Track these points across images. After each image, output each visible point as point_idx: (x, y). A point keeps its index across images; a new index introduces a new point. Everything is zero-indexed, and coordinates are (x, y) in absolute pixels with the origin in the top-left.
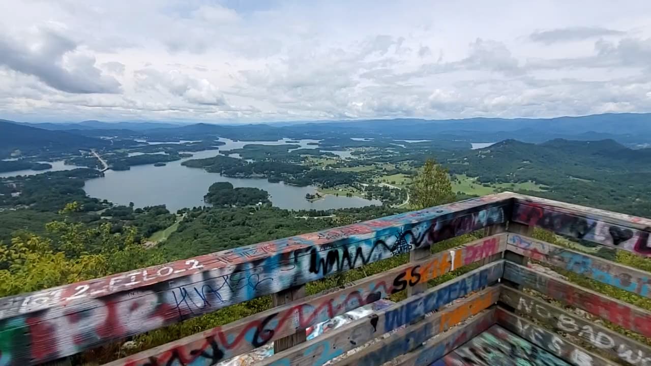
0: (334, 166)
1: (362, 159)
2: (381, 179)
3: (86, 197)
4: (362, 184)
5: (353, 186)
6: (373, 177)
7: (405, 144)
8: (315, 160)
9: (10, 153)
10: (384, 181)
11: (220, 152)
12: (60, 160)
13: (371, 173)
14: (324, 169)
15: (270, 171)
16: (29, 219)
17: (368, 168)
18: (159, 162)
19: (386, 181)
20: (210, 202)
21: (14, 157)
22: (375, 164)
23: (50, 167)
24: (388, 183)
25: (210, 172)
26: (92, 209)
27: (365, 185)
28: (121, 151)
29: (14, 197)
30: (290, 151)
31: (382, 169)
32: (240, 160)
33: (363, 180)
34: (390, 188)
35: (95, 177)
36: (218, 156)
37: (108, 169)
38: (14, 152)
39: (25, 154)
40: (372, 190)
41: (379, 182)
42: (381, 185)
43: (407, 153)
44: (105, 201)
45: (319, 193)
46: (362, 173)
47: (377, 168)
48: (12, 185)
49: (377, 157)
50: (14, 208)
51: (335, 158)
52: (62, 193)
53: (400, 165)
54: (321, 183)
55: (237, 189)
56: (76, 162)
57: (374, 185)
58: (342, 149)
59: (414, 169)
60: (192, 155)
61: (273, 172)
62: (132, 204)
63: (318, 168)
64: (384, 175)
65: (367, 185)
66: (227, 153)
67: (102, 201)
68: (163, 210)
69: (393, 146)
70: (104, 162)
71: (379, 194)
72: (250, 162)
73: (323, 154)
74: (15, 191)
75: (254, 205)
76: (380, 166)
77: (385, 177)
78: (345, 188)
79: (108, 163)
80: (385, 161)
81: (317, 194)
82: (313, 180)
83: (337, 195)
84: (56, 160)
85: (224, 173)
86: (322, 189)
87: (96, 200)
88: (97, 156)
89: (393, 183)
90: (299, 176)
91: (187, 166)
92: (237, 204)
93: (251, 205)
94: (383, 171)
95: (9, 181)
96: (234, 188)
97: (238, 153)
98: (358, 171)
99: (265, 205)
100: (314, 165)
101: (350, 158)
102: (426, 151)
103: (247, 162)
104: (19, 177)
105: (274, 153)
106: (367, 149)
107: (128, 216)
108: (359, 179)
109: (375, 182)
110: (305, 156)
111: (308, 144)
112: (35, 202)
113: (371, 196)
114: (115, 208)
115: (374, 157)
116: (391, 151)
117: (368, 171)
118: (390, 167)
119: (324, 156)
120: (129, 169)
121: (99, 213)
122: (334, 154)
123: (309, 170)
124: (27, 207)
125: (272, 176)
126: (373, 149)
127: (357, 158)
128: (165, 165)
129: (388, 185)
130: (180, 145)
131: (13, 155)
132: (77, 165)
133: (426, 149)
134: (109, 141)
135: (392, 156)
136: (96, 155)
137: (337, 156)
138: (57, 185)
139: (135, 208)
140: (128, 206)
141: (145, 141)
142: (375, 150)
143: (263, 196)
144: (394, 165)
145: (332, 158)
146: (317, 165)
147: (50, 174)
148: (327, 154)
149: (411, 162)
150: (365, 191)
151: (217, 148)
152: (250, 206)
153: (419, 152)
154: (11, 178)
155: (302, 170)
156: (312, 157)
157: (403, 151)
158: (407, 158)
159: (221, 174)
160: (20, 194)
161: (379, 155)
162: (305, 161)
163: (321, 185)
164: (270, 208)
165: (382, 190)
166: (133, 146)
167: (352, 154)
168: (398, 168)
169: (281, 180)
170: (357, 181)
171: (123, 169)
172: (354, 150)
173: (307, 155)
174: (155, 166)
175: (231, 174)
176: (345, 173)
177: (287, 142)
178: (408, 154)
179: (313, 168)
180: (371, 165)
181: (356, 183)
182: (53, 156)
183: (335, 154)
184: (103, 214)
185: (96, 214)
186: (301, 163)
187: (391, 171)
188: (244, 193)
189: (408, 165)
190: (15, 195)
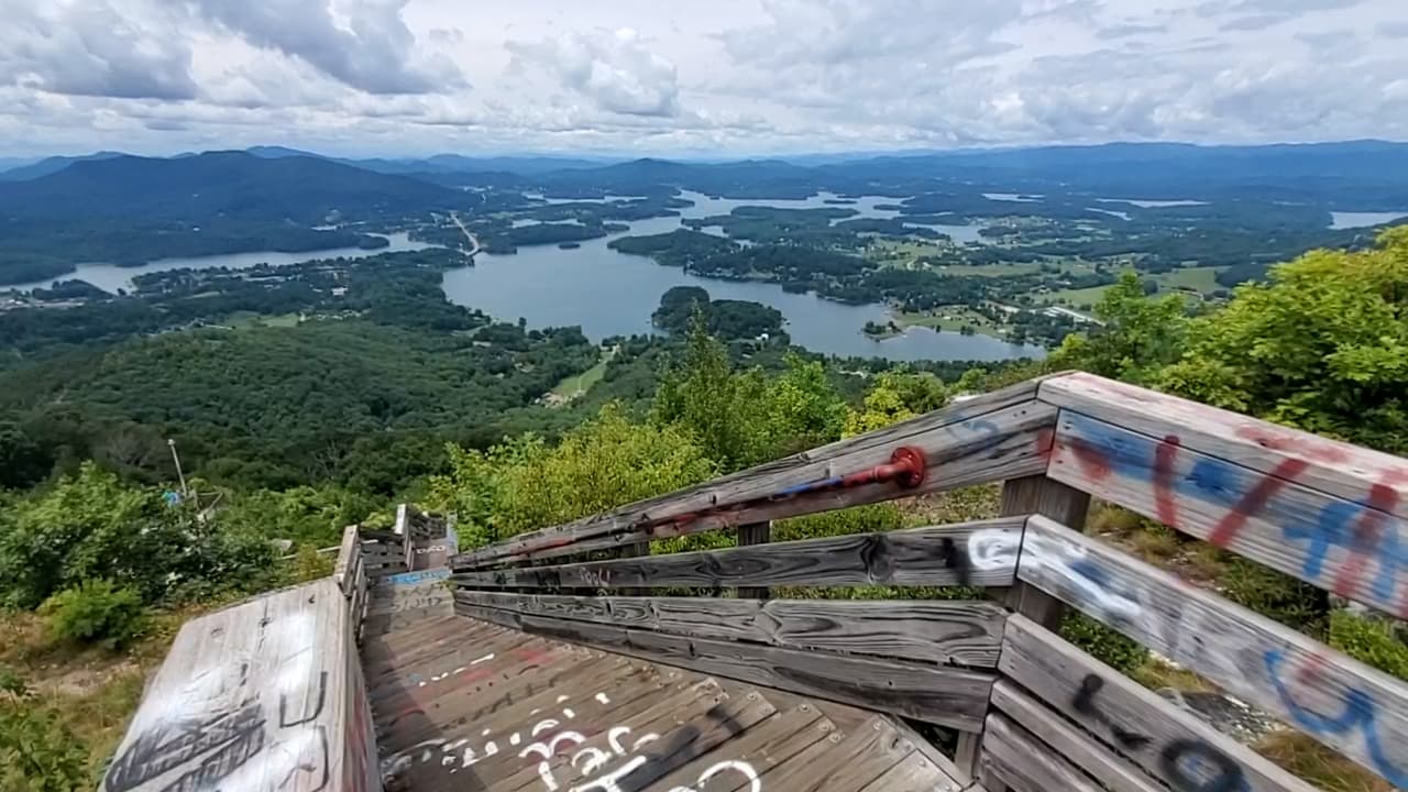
0: (935, 261)
1: (1008, 247)
2: (1052, 296)
3: (445, 303)
4: (1002, 307)
5: (979, 311)
6: (1035, 292)
7: (1131, 210)
8: (889, 245)
9: (324, 216)
10: (1062, 302)
11: (683, 221)
12: (401, 231)
13: (1028, 281)
14: (910, 266)
15: (788, 267)
16: (365, 337)
17: (1021, 269)
18: (569, 239)
19: (1067, 304)
20: (663, 326)
21: (331, 224)
22: (1040, 259)
23: (387, 243)
24: (1071, 308)
25: (663, 263)
26: (458, 327)
27: (1009, 309)
28: (500, 216)
29: (337, 296)
30: (833, 223)
31: (1058, 271)
32: (724, 240)
33: (1006, 297)
34: (1075, 320)
35: (458, 266)
36: (680, 232)
37: (480, 251)
38: (330, 215)
39: (346, 218)
40: (1027, 322)
41: (1047, 304)
42: (1052, 312)
43: (1134, 233)
44: (479, 313)
45: (897, 323)
46: (1002, 281)
47: (1045, 269)
48: (332, 275)
49: (1049, 241)
50: (340, 315)
51: (937, 242)
52: (409, 294)
53: (1111, 265)
54: (901, 298)
55: (718, 303)
56: (427, 235)
57: (1034, 311)
58: (959, 220)
59: (1147, 277)
60: (628, 228)
61: (794, 269)
62: (523, 321)
63: (897, 264)
64: (1063, 286)
65: (1015, 310)
66: (697, 224)
67: (473, 312)
68: (577, 337)
69: (1095, 216)
70: (472, 239)
71: (1044, 332)
72: (745, 247)
73: (911, 231)
74: (337, 286)
75: (753, 338)
76: (1054, 266)
77: (1065, 294)
78: (960, 313)
79: (480, 240)
80: (1069, 253)
81: (891, 324)
82: (883, 292)
83: (938, 329)
84: (395, 231)
85: (691, 267)
86: (904, 312)
87: (462, 310)
88: (461, 225)
89: (1085, 309)
90: (852, 282)
91: (620, 251)
92: (717, 333)
93: (745, 337)
94: (1062, 279)
95: (326, 267)
96: (711, 300)
97: (719, 224)
98: (994, 275)
99: (775, 340)
100: (887, 258)
101: (976, 244)
102: (1189, 229)
103: (739, 246)
104: (341, 260)
105: (798, 227)
106: (1024, 221)
107: (518, 344)
108: (996, 295)
109: (1036, 302)
110: (868, 234)
111: (876, 207)
112: (369, 306)
113: (1023, 337)
114: (495, 326)
115: (1041, 242)
116: (1089, 229)
117: (1020, 277)
118: (1081, 268)
119: (912, 237)
120: (515, 252)
121: (471, 334)
122: (936, 233)
123: (876, 268)
124: (358, 315)
125: (791, 279)
126: (1040, 223)
127: (995, 243)
128: (577, 246)
129: (1071, 313)
130: (605, 205)
131: (328, 219)
132: (429, 241)
133: (1190, 225)
134: (478, 197)
135: (1088, 239)
136: (459, 223)
137: (943, 237)
138: (402, 279)
139: (527, 330)
140: (516, 324)
141: (541, 197)
142: (1045, 224)
143: (771, 320)
144: (1094, 265)
145: (930, 241)
146: (894, 258)
147: (389, 256)
148: (918, 232)
149: (1140, 256)
150: (1010, 322)
151: (678, 214)
152: (744, 341)
153: (1169, 234)
154: (329, 262)
155: (859, 268)
156: (883, 238)
157: (1122, 230)
158: (1132, 246)
159: (685, 269)
160: (345, 292)
161: (1054, 237)
162: (866, 247)
163: (902, 304)
164: (786, 347)
165: (1053, 323)
166: (519, 206)
167: (983, 233)
168: (1102, 272)
169: (812, 289)
170: (991, 298)
171: (504, 252)
172: (987, 224)
173: (872, 234)
174: (562, 247)
175: (705, 270)
176: (962, 280)
177: (827, 202)
178: (1135, 237)
179: (883, 265)
180: (1030, 261)
181: (987, 303)
182: (390, 224)
183: (940, 232)
184: (476, 338)
185: (465, 337)
186: (857, 252)
187: (1083, 279)
188: (732, 312)
189: (1131, 265)
190: (338, 292)
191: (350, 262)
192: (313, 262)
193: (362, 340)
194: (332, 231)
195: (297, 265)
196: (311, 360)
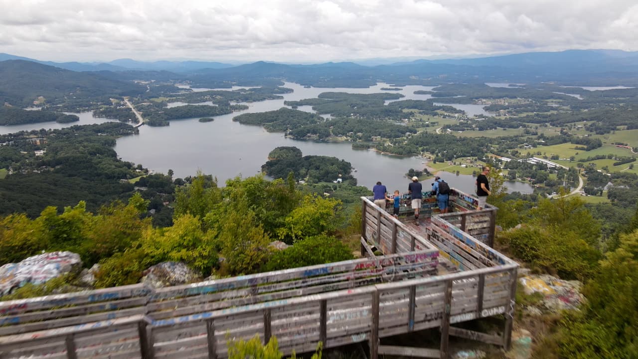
0: (455, 128)
1: (503, 118)
2: (533, 150)
3: (117, 161)
4: (500, 158)
5: (484, 161)
6: (521, 147)
7: (582, 93)
8: (425, 117)
9: (33, 101)
10: (539, 154)
11: (285, 103)
12: (88, 110)
13: (516, 140)
14: (438, 131)
15: (355, 133)
16: (56, 185)
17: (512, 132)
18: (206, 115)
19: (543, 155)
20: (270, 174)
21: (38, 106)
22: (524, 126)
23: (77, 119)
24: (545, 158)
25: (271, 131)
26: (125, 177)
27: (504, 159)
28: (159, 100)
29: (38, 156)
30: (387, 103)
31: (536, 134)
32: (312, 116)
33: (501, 151)
34: (549, 166)
35: (127, 134)
36: (283, 111)
37: (143, 124)
38: (38, 100)
39: (48, 102)
40: (517, 168)
41: (530, 156)
42: (533, 161)
43: (584, 108)
44: (140, 167)
45: (429, 170)
46: (500, 141)
47: (527, 133)
48: (35, 141)
49: (530, 114)
50: (38, 170)
51: (456, 115)
52: (91, 154)
53: (570, 129)
54: (433, 153)
55: (308, 158)
56: (107, 114)
57: (521, 160)
58: (470, 100)
59: (594, 136)
60: (246, 108)
61: (360, 134)
62: (171, 172)
63: (430, 130)
64: (539, 144)
65: (509, 160)
66: (295, 104)
67: (136, 166)
68: (209, 183)
69: (560, 97)
70: (138, 115)
71: (528, 174)
72: (327, 119)
73: (439, 108)
74: (38, 149)
75: (330, 182)
76: (533, 130)
77: (541, 148)
78: (471, 162)
79: (144, 116)
80: (542, 121)
81: (426, 170)
82: (420, 149)
83: (458, 173)
84: (84, 111)
85: (290, 134)
86: (435, 162)
87: (129, 165)
88: (131, 106)
89: (555, 158)
90: (399, 142)
91: (241, 123)
92: (306, 179)
93: (326, 181)
94: (539, 138)
95: (32, 136)
96: (303, 156)
97: (310, 104)
98: (494, 137)
99: (346, 183)
100: (423, 126)
101: (481, 116)
102: (621, 104)
103: (323, 118)
104: (43, 131)
105: (363, 106)
106: (513, 101)
107: (166, 188)
108: (496, 150)
109: (523, 154)
110: (410, 111)
111: (415, 93)
112: (61, 163)
113: (514, 178)
114: (151, 176)
115: (524, 115)
116: (554, 105)
117: (511, 138)
118: (551, 131)
119: (438, 111)
120: (168, 125)
121: (133, 181)
122: (455, 109)
123: (415, 133)
124: (52, 169)
125: (358, 140)
126: (523, 102)
127: (494, 115)
128: (212, 120)
129: (545, 161)
130: (233, 92)
131: (36, 102)
132: (107, 117)
133: (623, 101)
134: (145, 87)
135: (555, 112)
136: (130, 105)
137: (460, 112)
138: (86, 144)
139: (174, 178)
140: (166, 174)
141: (188, 87)
142: (527, 102)
143: (345, 168)
144: (559, 129)
145: (451, 114)
146: (428, 126)
147: (78, 128)
148: (443, 108)
149: (589, 123)
150: (505, 168)
151: (282, 98)
152: (325, 184)
153: (609, 108)
154: (34, 132)
155: (404, 133)
156: (420, 113)
157: (577, 106)
158: (584, 117)
159: (286, 135)
160: (44, 153)
161: (532, 112)
162: (409, 118)
163: (433, 157)
164: (354, 187)
165: (534, 168)
166: (171, 92)
167: (486, 109)
168: (565, 134)
169: (373, 147)
170: (492, 152)
171: (160, 125)
172: (489, 103)
173: (413, 110)
174: (200, 121)
175: (300, 136)
176: (472, 140)
177: (383, 89)
178: (586, 110)
179: (420, 131)
180: (518, 127)
181: (490, 155)
182: (80, 106)
183: (458, 109)
184: (137, 184)
185: (129, 183)
186: (403, 121)
187: (552, 138)
188: (318, 164)
189: (584, 129)
190: (39, 153)
191: (50, 132)
192: (22, 133)
193: (52, 187)
194: (37, 111)
195: (10, 135)
196: (13, 202)
